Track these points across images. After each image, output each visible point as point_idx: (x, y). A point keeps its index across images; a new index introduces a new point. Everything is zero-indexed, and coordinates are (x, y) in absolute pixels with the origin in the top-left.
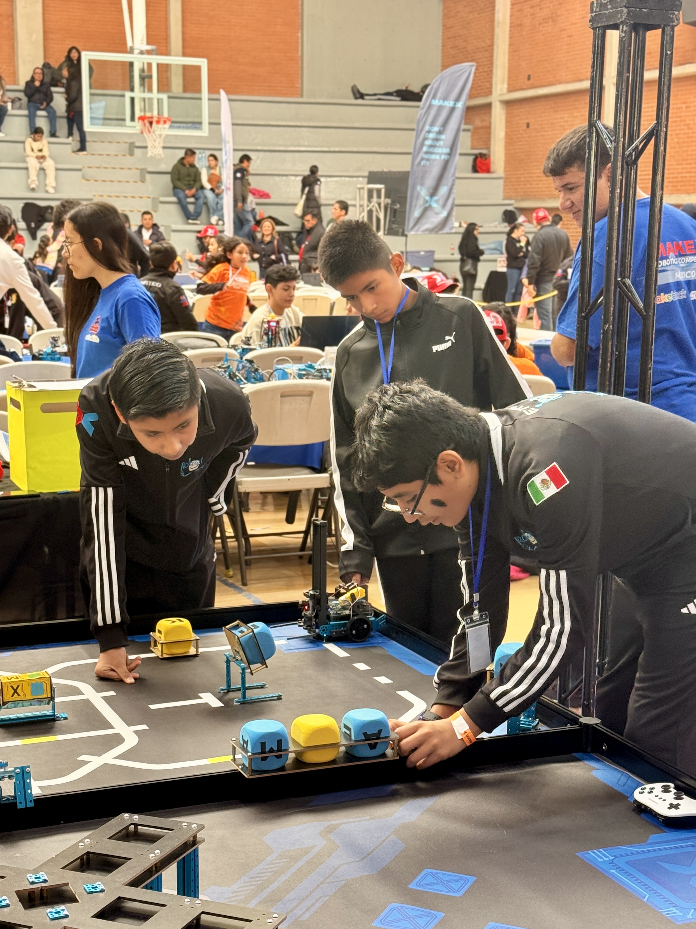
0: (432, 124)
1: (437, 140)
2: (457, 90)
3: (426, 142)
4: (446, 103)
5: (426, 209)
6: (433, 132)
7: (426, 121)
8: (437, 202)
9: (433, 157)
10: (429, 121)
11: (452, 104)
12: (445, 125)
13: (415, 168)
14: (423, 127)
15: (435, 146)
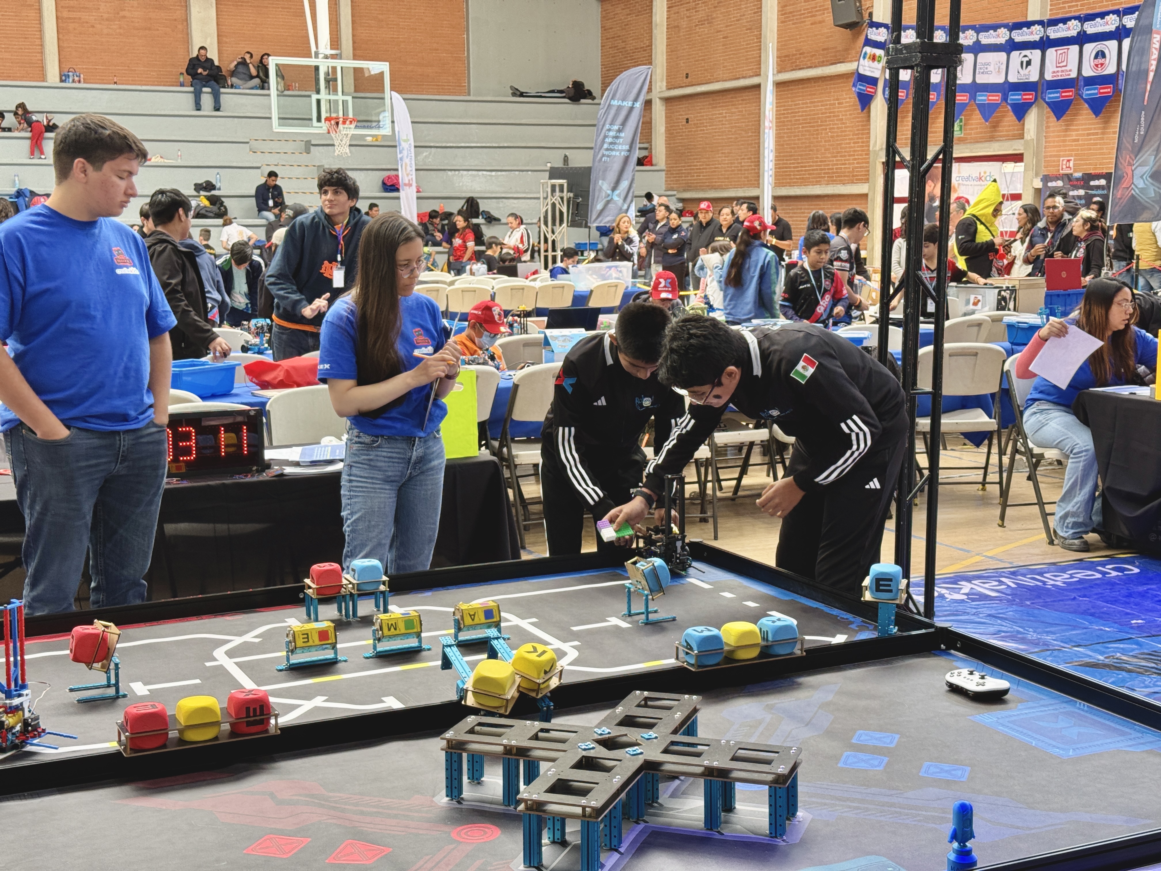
0: (612, 123)
1: (617, 137)
2: (635, 91)
3: (607, 140)
4: (625, 103)
5: (608, 202)
6: (613, 130)
7: (605, 120)
8: (619, 195)
9: (614, 153)
10: (609, 120)
11: (630, 104)
12: (624, 124)
13: (596, 164)
14: (603, 125)
15: (615, 143)
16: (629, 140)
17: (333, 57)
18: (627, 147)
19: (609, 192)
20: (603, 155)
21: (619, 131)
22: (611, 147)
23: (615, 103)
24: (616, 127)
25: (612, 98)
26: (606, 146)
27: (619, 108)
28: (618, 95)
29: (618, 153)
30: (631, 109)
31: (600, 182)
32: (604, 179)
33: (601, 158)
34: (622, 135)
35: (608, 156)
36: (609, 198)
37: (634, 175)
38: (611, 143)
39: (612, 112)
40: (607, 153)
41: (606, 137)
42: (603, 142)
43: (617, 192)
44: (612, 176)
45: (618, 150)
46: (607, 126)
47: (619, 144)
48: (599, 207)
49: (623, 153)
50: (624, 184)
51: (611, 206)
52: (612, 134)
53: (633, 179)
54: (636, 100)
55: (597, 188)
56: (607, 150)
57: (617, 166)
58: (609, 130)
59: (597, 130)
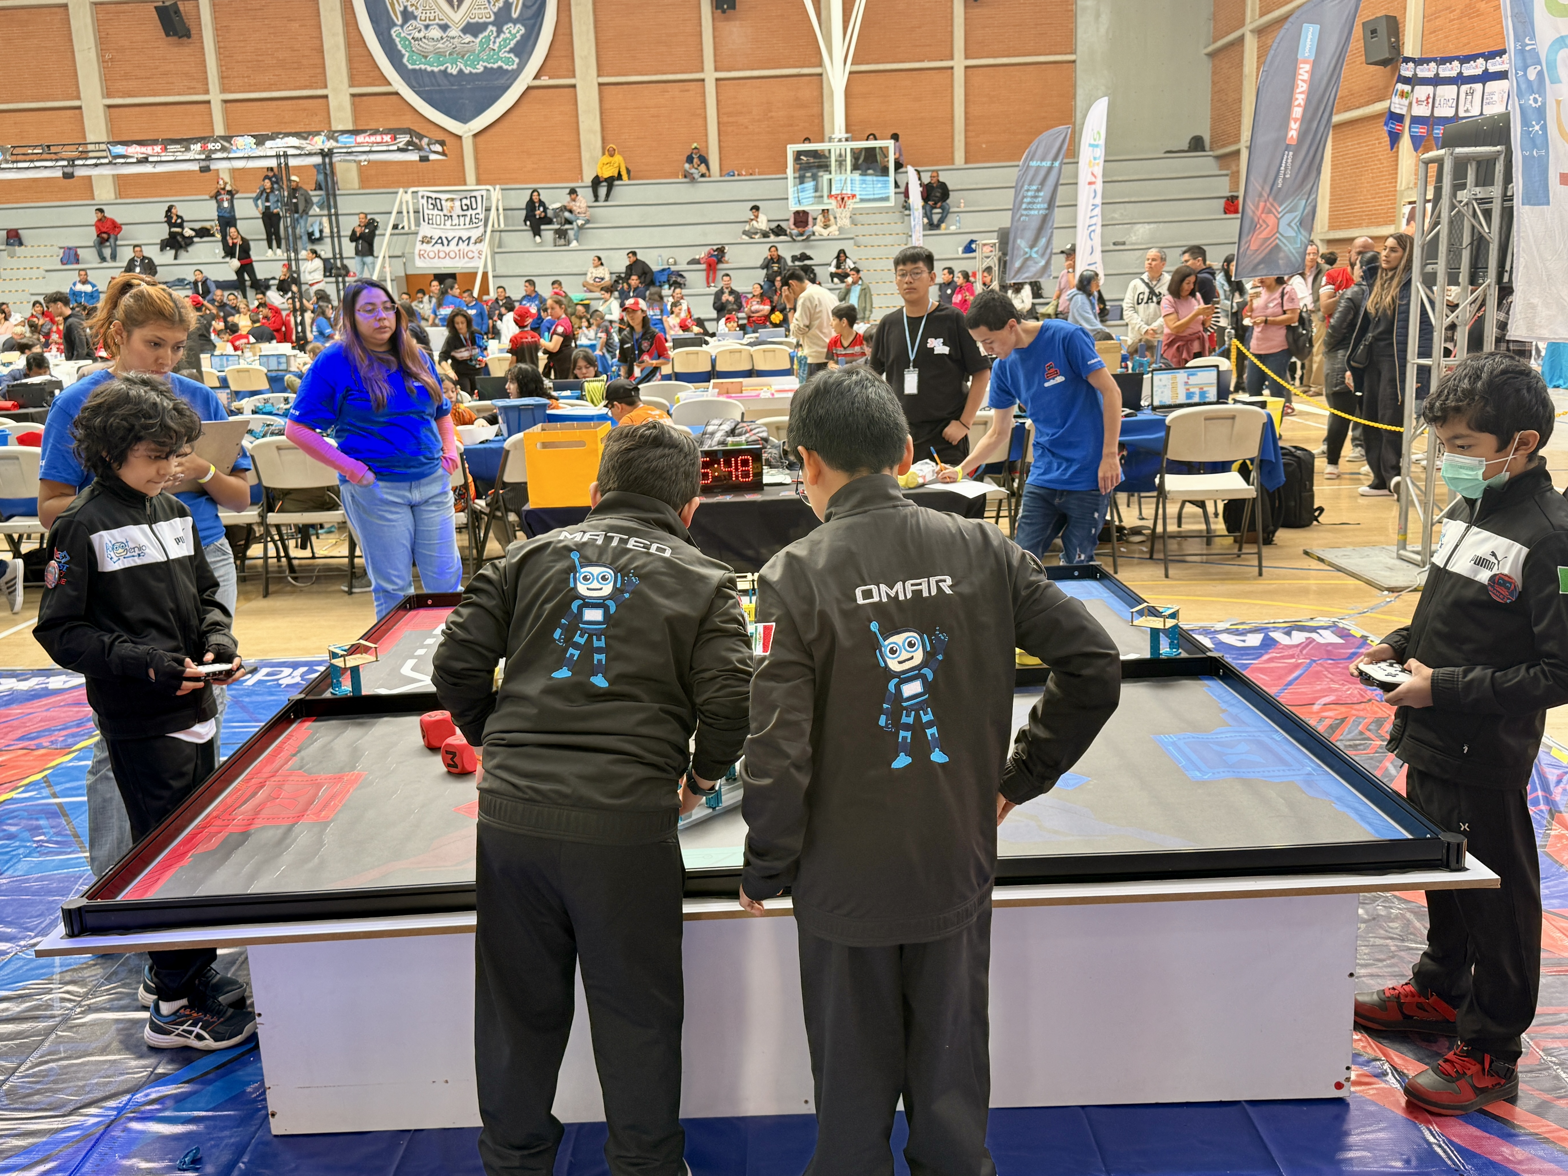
0: (1030, 184)
1: (1036, 197)
2: (1054, 152)
3: (1025, 200)
4: (1044, 164)
5: (1027, 260)
6: (1031, 190)
7: (1024, 182)
8: (1037, 252)
9: (1032, 212)
10: (1027, 181)
11: (1049, 164)
12: (1043, 183)
13: (1015, 224)
14: (1022, 186)
15: (1034, 203)
16: (1048, 199)
18: (1046, 206)
19: (1027, 250)
20: (1022, 215)
21: (1038, 190)
22: (1030, 206)
23: (1034, 164)
24: (1034, 187)
25: (1031, 159)
26: (1024, 206)
27: (1038, 168)
28: (1037, 156)
29: (1036, 212)
30: (1051, 168)
31: (1019, 241)
32: (1022, 238)
33: (1020, 218)
34: (1041, 194)
35: (1027, 215)
36: (1027, 255)
37: (1052, 232)
38: (1029, 203)
39: (1031, 173)
40: (1025, 212)
41: (1024, 197)
42: (1022, 202)
43: (1035, 249)
44: (1030, 234)
45: (1037, 209)
46: (1026, 187)
47: (1038, 203)
48: (1017, 264)
49: (1041, 212)
50: (1043, 241)
51: (1030, 263)
52: (1030, 194)
53: (1051, 236)
54: (1055, 159)
55: (1016, 246)
56: (1026, 209)
57: (1035, 224)
58: (1028, 190)
59: (1016, 192)
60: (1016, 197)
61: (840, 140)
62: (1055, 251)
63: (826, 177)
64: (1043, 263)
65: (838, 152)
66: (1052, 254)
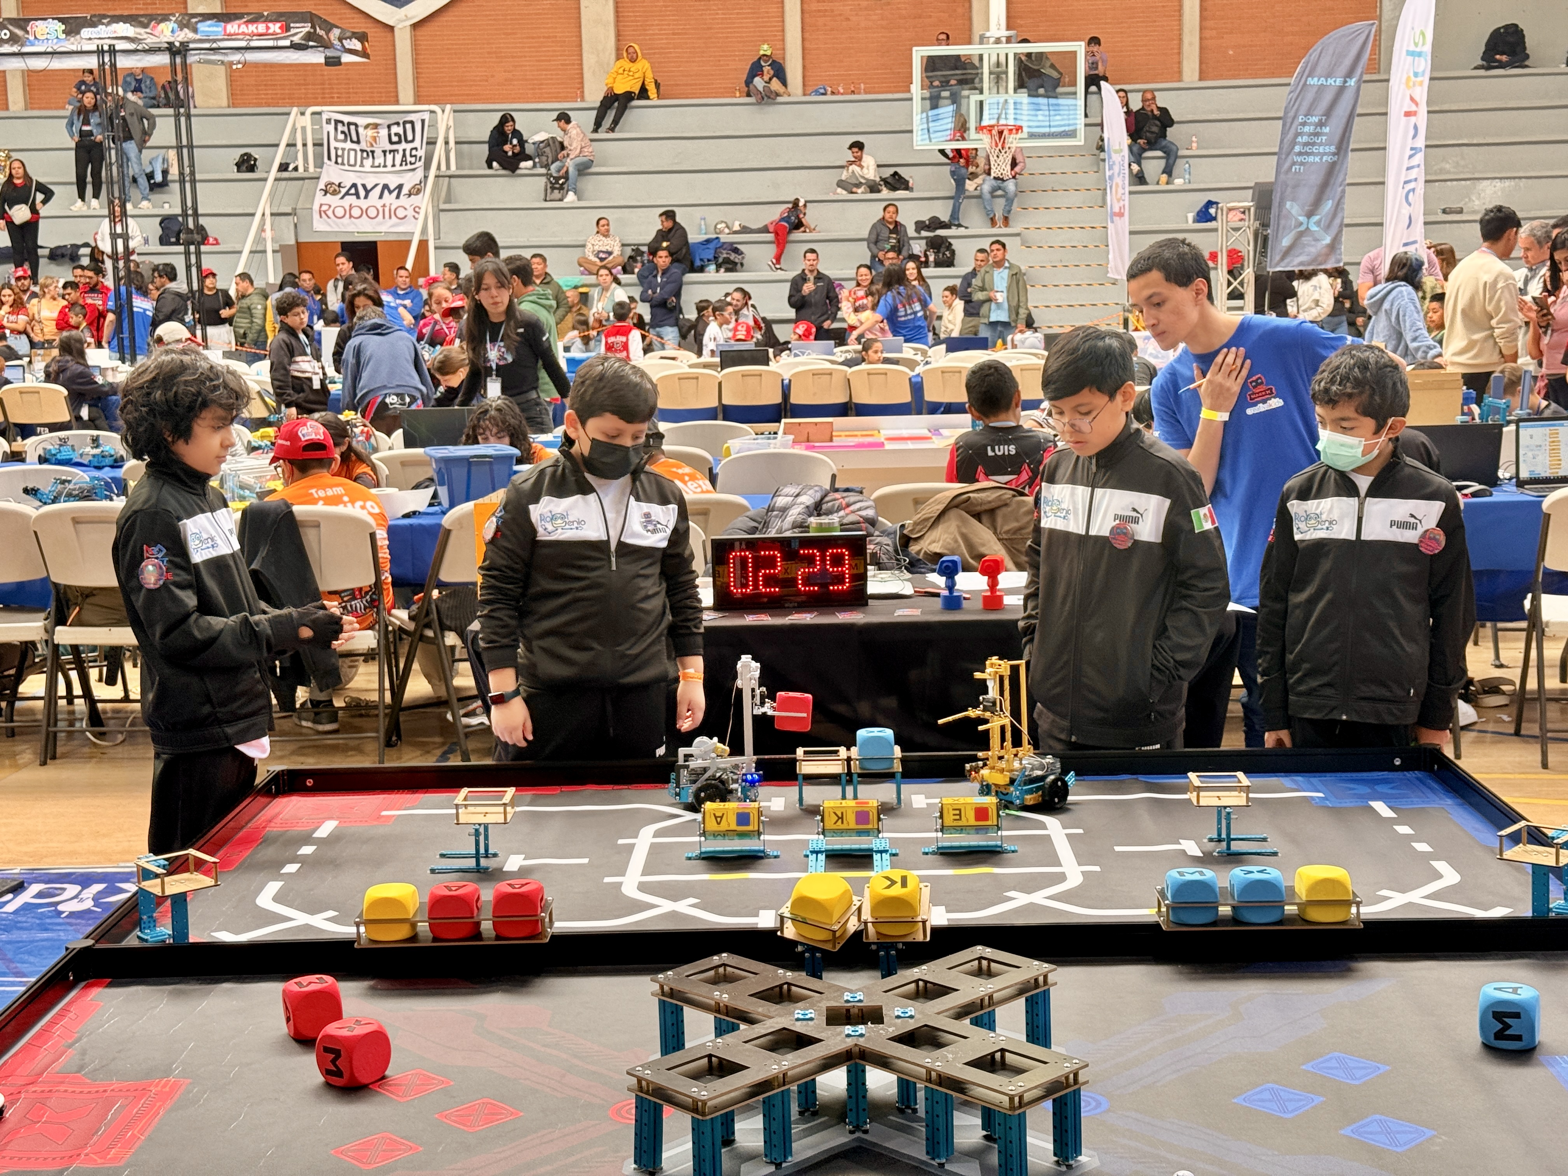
0: (1308, 114)
1: (1317, 134)
2: (1347, 62)
3: (1299, 139)
4: (1331, 81)
5: (1301, 234)
6: (1310, 124)
7: (1297, 110)
8: (1318, 223)
9: (1311, 159)
10: (1303, 109)
11: (1339, 82)
12: (1328, 113)
13: (1282, 177)
14: (1295, 117)
15: (1313, 144)
16: (1337, 138)
17: (1009, 40)
18: (1333, 149)
19: (1302, 219)
20: (1294, 163)
21: (1321, 124)
22: (1307, 149)
23: (1313, 81)
24: (1315, 119)
25: (1310, 75)
26: (1297, 149)
27: (1321, 89)
28: (1319, 70)
29: (1317, 159)
30: (1342, 89)
31: (1288, 204)
32: (1293, 200)
33: (1291, 168)
34: (1326, 130)
35: (1302, 164)
36: (1302, 228)
37: (1343, 192)
38: (1306, 144)
39: (1310, 96)
40: (1299, 159)
41: (1298, 134)
42: (1294, 143)
43: (1316, 218)
44: (1307, 194)
45: (1319, 154)
46: (1301, 119)
47: (1321, 144)
48: (1286, 242)
49: (1325, 158)
50: (1328, 206)
51: (1305, 240)
52: (1307, 129)
53: (1342, 197)
54: (1349, 74)
55: (1284, 212)
56: (1300, 154)
57: (1315, 179)
58: (1304, 124)
59: (1284, 125)
60: (1284, 133)
61: (998, 41)
62: (1347, 221)
63: (975, 98)
64: (1328, 240)
65: (994, 59)
66: (1342, 225)
